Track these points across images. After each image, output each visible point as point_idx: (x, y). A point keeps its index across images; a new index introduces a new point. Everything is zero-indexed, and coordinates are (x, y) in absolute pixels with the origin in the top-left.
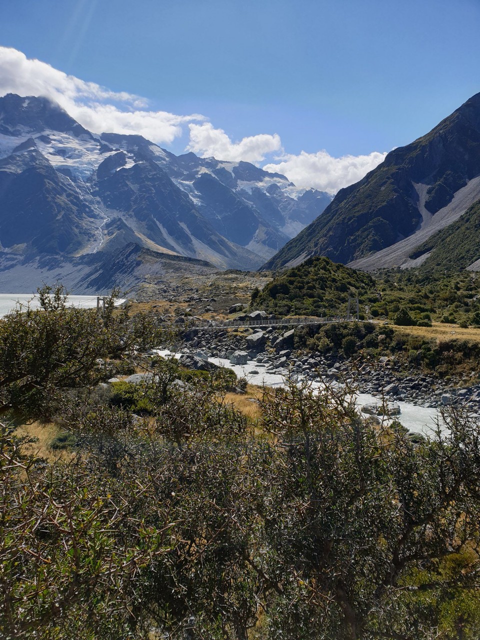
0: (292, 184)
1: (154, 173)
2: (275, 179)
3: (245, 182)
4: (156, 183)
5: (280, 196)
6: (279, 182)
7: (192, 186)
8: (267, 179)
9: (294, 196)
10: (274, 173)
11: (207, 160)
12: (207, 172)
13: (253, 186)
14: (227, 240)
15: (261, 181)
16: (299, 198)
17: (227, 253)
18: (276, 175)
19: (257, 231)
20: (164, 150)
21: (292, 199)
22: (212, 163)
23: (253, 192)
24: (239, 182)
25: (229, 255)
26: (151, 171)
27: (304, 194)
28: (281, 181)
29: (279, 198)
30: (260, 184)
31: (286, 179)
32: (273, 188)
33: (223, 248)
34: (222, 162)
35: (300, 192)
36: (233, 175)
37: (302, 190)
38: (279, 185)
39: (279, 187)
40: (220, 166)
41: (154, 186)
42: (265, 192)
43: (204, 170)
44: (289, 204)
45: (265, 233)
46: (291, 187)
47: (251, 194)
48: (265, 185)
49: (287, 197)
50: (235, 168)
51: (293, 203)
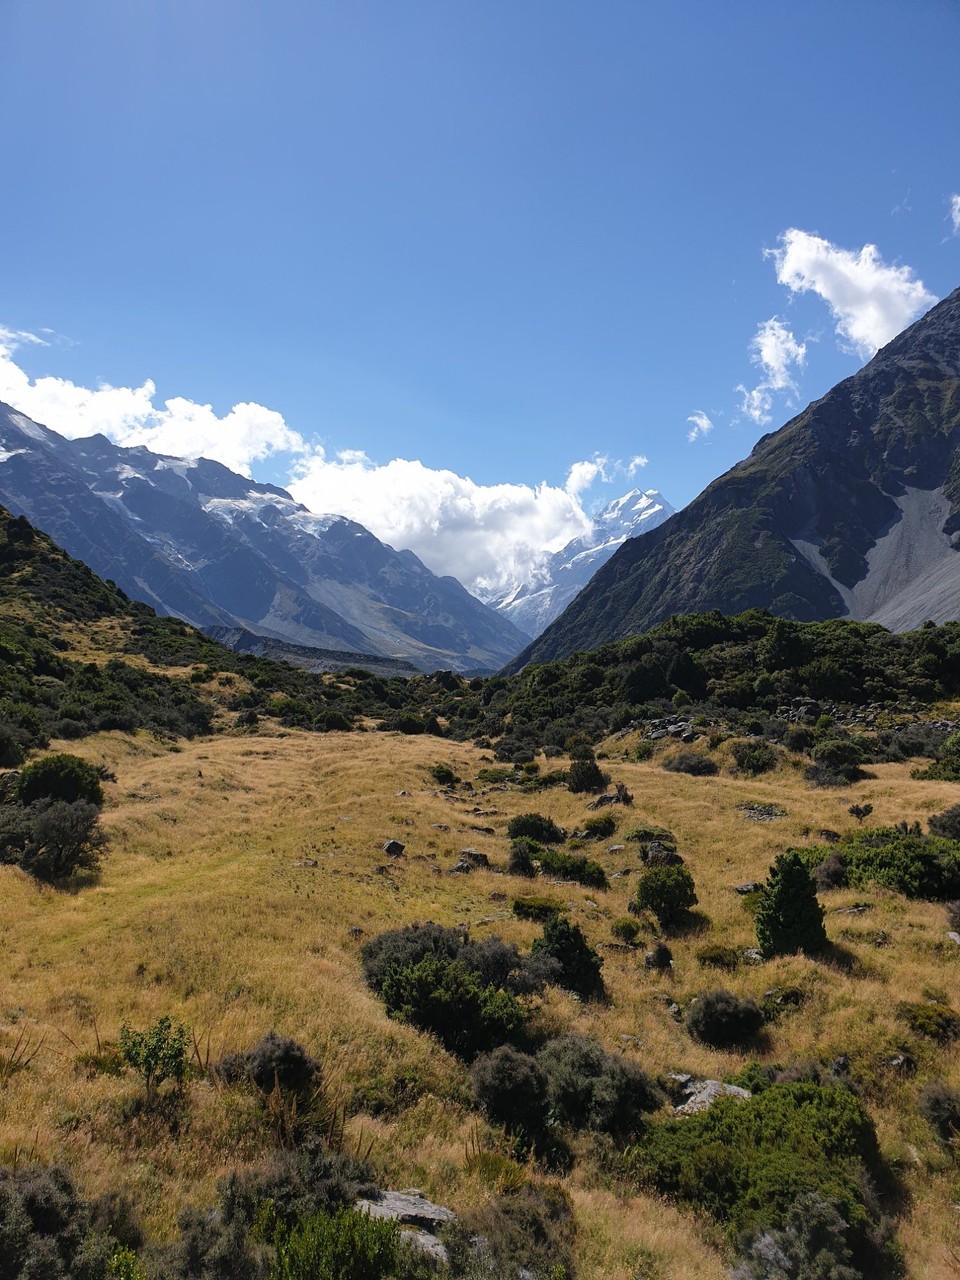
0: (302, 508)
1: (60, 475)
2: (268, 496)
3: (216, 499)
4: (70, 496)
5: (285, 529)
7: (121, 502)
8: (254, 494)
9: (310, 530)
10: (265, 483)
11: (132, 452)
12: (137, 475)
13: (233, 507)
15: (245, 498)
16: (322, 534)
18: (270, 488)
19: (277, 596)
20: (43, 427)
21: (311, 536)
22: (142, 458)
23: (234, 518)
24: (201, 497)
26: (53, 471)
27: (330, 528)
28: (283, 499)
29: (285, 533)
30: (244, 505)
31: (289, 496)
32: (270, 511)
34: (162, 457)
35: (322, 523)
36: (189, 483)
37: (326, 520)
38: (279, 507)
39: (280, 512)
40: (160, 465)
41: (65, 502)
42: (258, 520)
43: (128, 472)
44: (308, 545)
45: (296, 601)
46: (301, 513)
47: (231, 522)
48: (254, 506)
49: (300, 531)
50: (190, 470)
51: (314, 544)
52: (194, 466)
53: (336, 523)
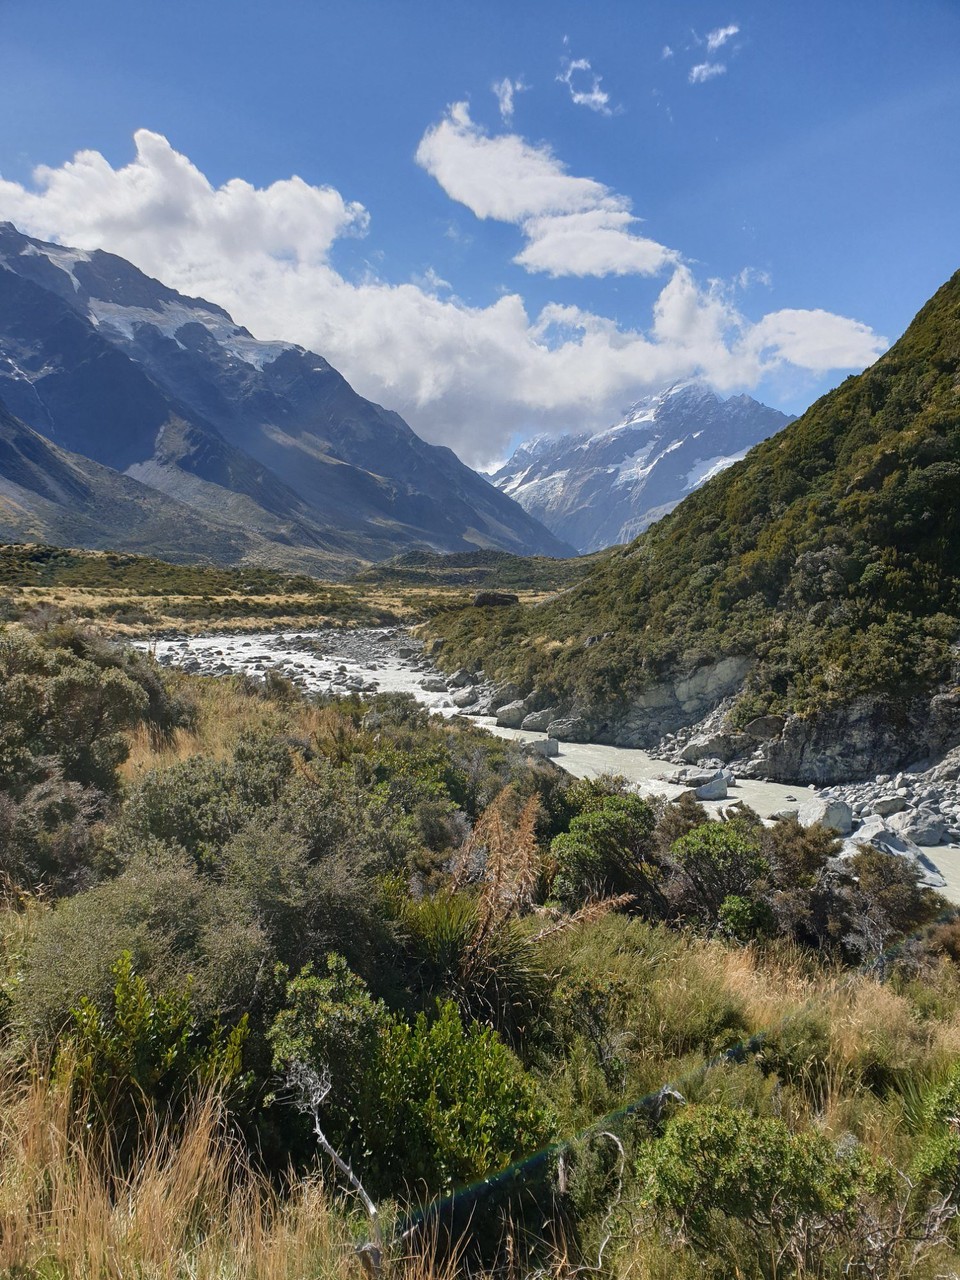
0: (243, 331)
2: (197, 311)
3: (114, 307)
5: (215, 355)
6: (209, 322)
8: (175, 308)
9: (251, 358)
10: (193, 296)
13: (137, 318)
14: (51, 445)
15: (160, 310)
16: (266, 366)
17: (52, 485)
18: (200, 303)
19: (163, 429)
21: (251, 367)
22: (5, 239)
23: (137, 334)
24: (93, 303)
25: (60, 493)
27: (279, 358)
28: (215, 318)
29: (211, 359)
30: (156, 318)
31: (227, 316)
32: (193, 331)
33: (34, 467)
34: (37, 243)
35: (266, 352)
36: (75, 281)
37: (274, 345)
38: (209, 327)
39: (209, 333)
40: (29, 250)
42: (172, 337)
44: (243, 376)
45: (187, 437)
46: (241, 338)
47: (130, 337)
48: (171, 321)
49: (233, 359)
50: (79, 264)
51: (251, 375)
52: (85, 259)
53: (286, 353)
